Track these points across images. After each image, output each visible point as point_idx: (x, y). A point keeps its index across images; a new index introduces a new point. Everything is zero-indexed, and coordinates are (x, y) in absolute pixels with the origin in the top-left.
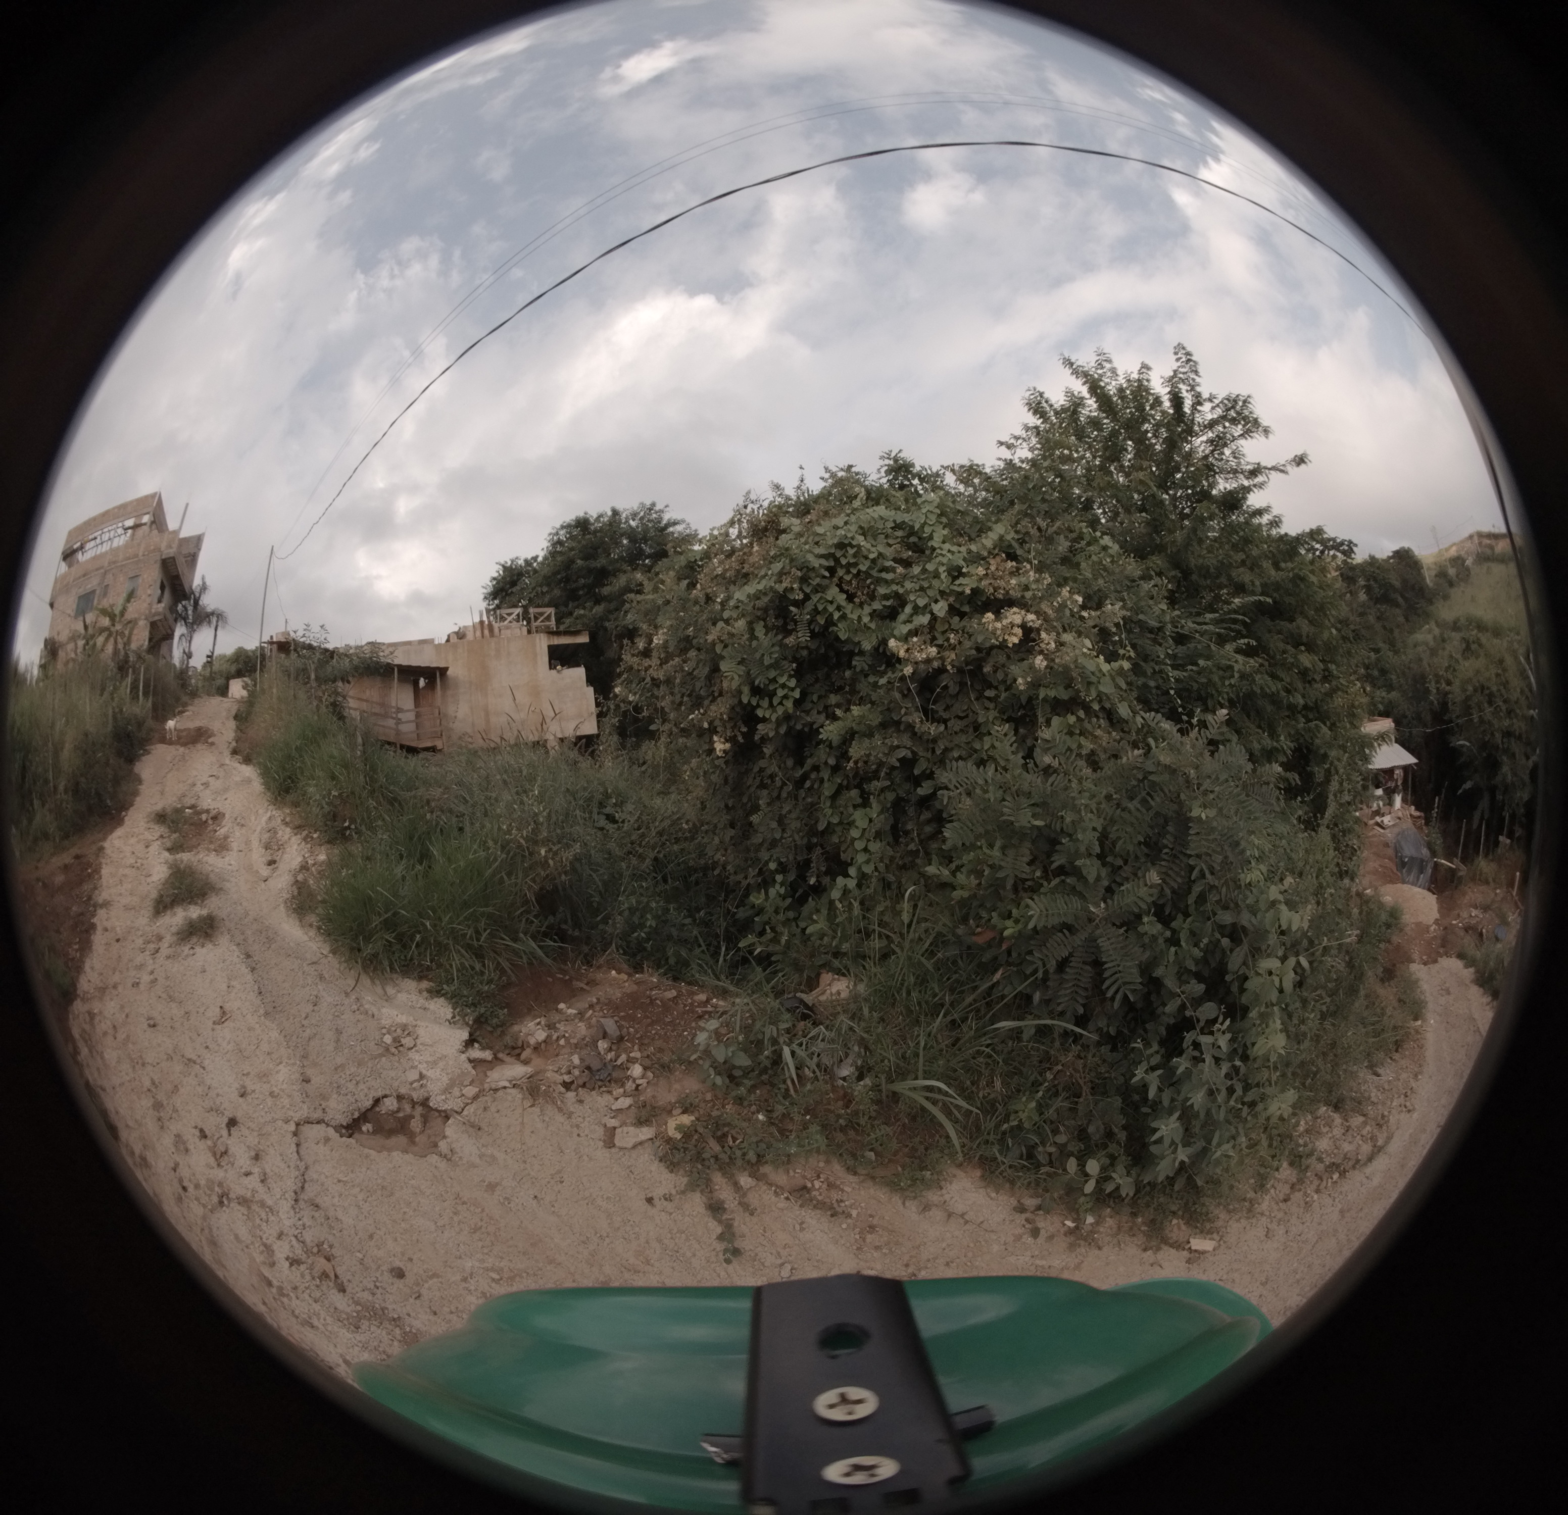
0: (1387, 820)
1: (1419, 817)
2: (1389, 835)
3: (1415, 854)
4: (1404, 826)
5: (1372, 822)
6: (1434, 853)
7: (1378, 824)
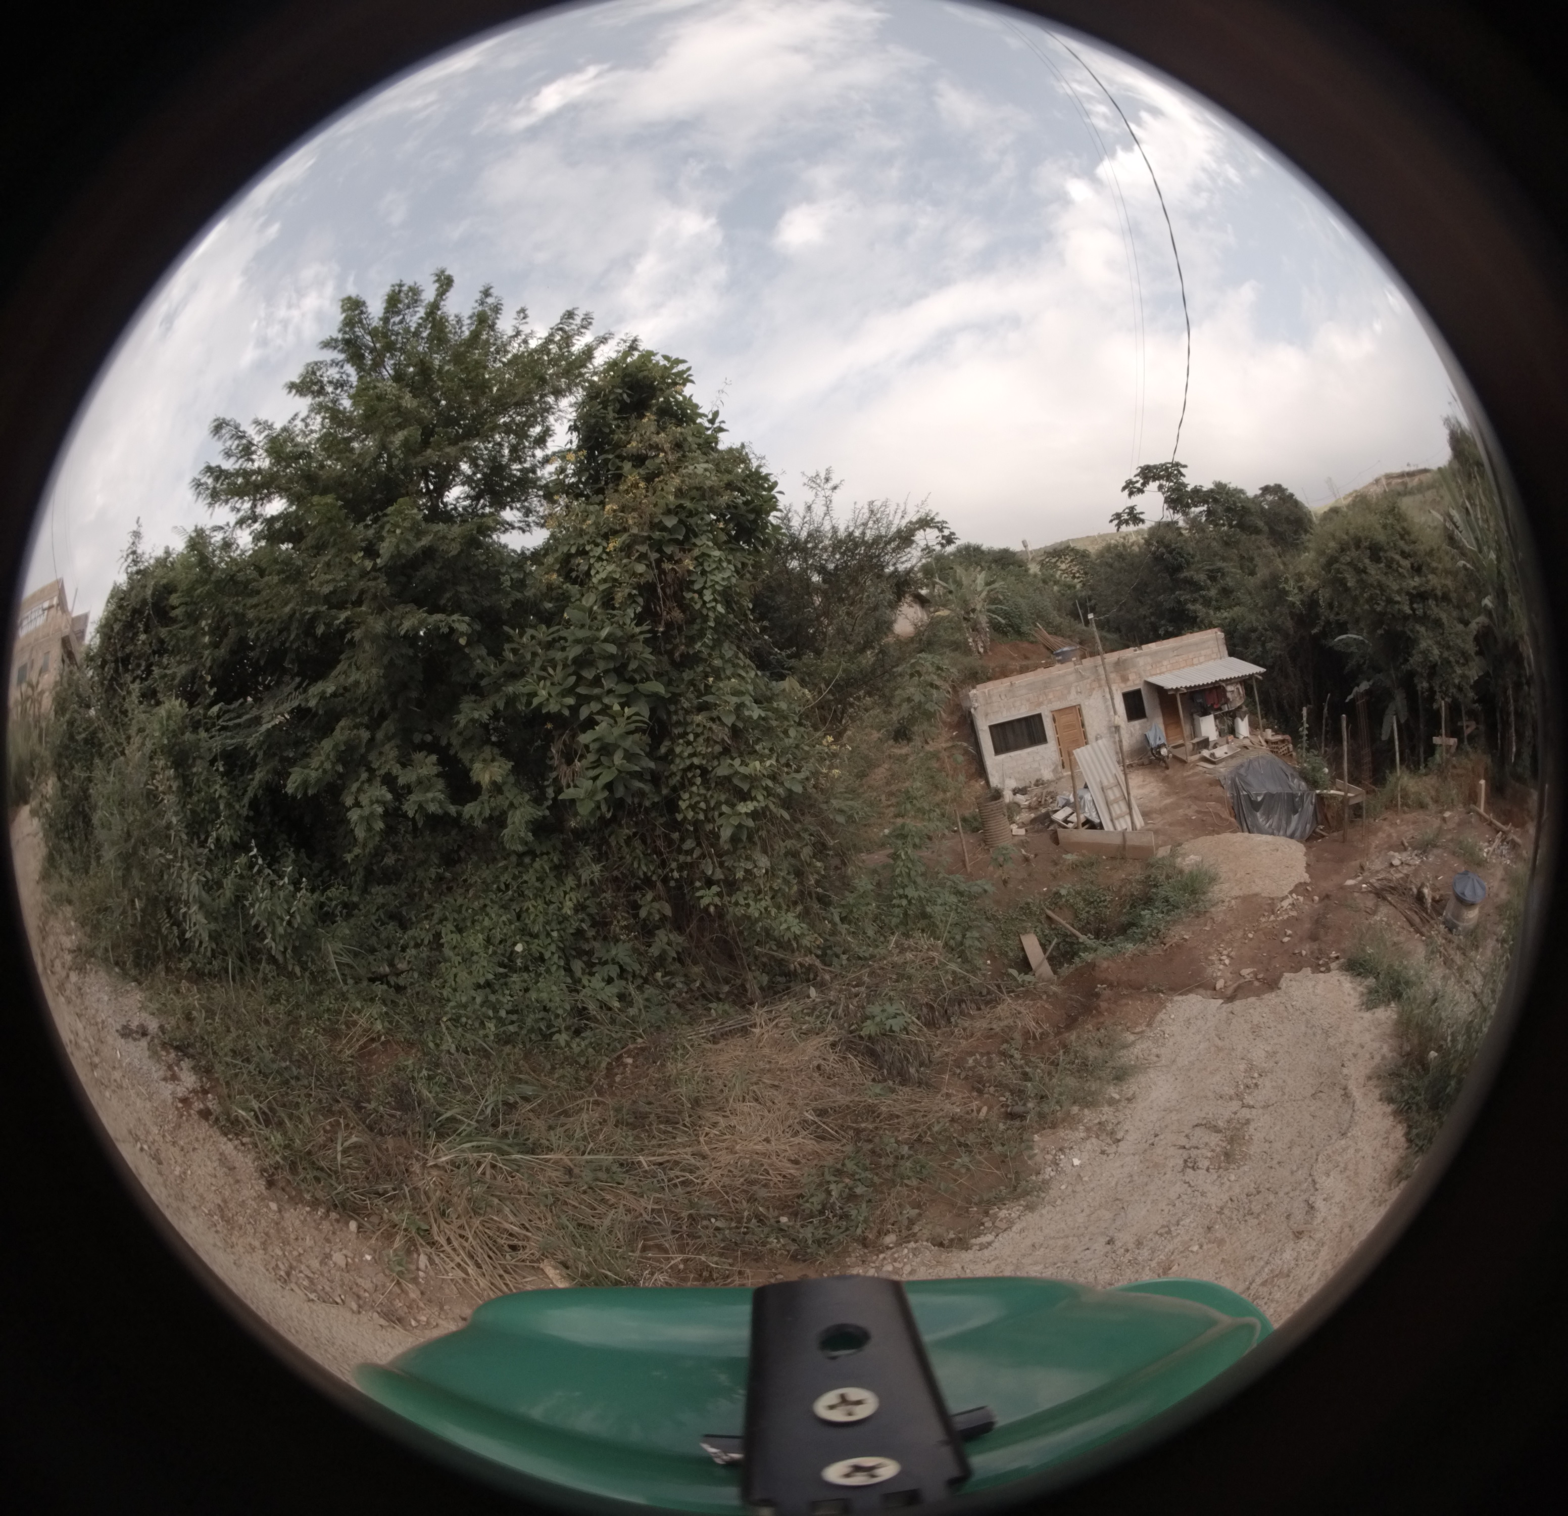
0: (1220, 752)
1: (1283, 741)
2: (1222, 770)
3: (1274, 789)
4: (1252, 755)
5: (1196, 757)
6: (1314, 784)
7: (1205, 760)
